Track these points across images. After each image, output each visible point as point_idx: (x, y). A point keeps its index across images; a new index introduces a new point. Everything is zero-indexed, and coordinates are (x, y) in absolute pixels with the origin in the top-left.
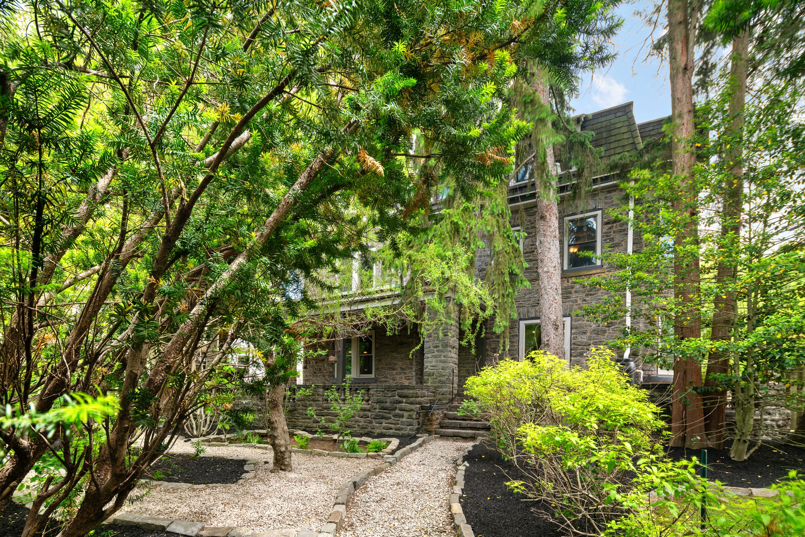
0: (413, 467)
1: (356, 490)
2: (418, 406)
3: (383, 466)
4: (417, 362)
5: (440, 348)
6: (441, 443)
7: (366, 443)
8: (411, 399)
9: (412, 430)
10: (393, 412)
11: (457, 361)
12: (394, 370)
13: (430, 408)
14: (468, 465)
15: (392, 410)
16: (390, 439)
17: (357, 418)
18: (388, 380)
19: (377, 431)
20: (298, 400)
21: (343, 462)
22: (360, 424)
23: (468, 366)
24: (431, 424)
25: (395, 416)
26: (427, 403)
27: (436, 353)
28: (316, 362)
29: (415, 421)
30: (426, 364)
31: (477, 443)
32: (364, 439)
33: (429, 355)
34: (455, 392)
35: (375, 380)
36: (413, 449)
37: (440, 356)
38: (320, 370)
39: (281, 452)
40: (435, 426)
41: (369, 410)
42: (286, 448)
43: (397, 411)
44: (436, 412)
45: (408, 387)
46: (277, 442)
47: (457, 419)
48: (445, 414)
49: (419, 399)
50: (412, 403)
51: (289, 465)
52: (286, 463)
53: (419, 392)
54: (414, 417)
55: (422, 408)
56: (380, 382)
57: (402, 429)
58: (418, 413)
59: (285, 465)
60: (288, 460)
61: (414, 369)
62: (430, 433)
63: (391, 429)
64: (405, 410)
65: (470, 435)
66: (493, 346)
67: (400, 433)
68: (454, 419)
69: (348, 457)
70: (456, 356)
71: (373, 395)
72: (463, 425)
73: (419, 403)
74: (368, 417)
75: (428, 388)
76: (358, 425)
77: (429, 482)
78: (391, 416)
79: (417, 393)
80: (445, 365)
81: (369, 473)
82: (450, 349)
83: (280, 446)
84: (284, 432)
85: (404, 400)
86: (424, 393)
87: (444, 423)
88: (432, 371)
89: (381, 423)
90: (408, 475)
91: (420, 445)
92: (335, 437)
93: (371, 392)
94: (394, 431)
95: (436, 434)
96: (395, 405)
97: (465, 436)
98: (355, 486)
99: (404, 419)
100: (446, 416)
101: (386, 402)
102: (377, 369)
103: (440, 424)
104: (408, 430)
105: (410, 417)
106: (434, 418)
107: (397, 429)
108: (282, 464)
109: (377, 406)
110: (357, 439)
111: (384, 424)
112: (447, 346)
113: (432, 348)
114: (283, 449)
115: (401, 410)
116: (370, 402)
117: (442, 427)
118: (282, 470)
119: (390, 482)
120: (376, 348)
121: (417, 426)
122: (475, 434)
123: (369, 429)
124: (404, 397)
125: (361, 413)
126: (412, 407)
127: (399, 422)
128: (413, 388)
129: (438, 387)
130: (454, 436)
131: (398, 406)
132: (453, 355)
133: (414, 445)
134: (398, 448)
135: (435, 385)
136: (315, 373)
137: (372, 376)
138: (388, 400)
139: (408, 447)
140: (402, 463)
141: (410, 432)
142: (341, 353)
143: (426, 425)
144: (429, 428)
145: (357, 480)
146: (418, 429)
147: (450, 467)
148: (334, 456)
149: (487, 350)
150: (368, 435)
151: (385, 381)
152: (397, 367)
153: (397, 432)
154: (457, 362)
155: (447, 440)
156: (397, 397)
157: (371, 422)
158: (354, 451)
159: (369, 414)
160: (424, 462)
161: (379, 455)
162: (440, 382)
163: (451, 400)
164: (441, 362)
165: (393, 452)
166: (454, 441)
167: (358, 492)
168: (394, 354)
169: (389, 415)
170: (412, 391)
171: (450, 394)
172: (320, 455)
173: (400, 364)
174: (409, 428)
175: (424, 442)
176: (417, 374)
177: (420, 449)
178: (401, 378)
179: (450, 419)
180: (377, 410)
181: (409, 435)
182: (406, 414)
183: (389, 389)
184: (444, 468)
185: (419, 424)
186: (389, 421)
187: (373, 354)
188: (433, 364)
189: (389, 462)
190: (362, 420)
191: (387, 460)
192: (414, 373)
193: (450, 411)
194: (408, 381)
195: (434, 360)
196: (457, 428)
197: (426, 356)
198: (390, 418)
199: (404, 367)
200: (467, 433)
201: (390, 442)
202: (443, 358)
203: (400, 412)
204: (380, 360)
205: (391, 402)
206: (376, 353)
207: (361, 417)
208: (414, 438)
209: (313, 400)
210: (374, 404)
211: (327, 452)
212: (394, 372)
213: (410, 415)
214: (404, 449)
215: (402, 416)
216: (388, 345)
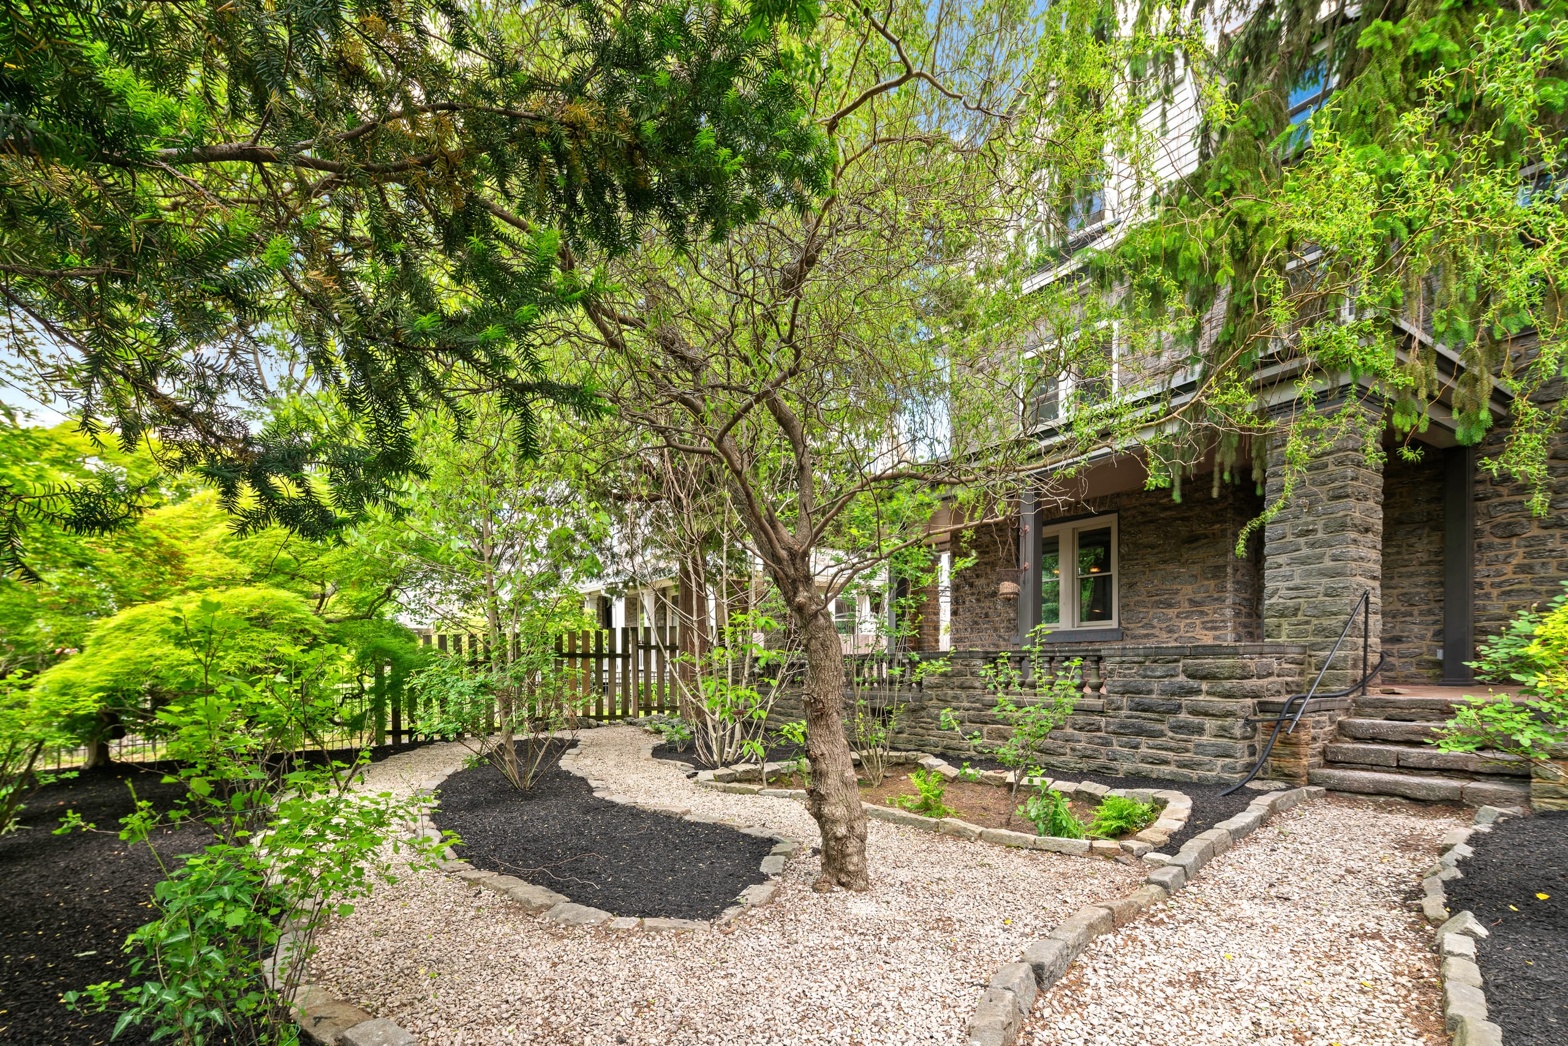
0: (1247, 909)
1: (1042, 991)
2: (1249, 701)
3: (1143, 895)
4: (1237, 582)
5: (1320, 535)
6: (1334, 813)
7: (1095, 801)
8: (1227, 684)
9: (1233, 770)
10: (1172, 719)
11: (1377, 569)
12: (1170, 606)
13: (1293, 707)
14: (1482, 932)
15: (1169, 712)
16: (1162, 794)
17: (1069, 730)
18: (1156, 632)
19: (1124, 767)
20: (929, 687)
21: (1017, 865)
22: (1078, 746)
23: (1405, 583)
24: (1295, 755)
25: (1177, 728)
26: (1279, 692)
27: (1305, 551)
28: (978, 600)
29: (1242, 745)
30: (1270, 586)
31: (1485, 828)
32: (1088, 786)
33: (1282, 559)
34: (1374, 659)
35: (1121, 634)
36: (1240, 835)
37: (1320, 558)
38: (987, 615)
39: (837, 839)
40: (1308, 759)
41: (1101, 713)
42: (851, 828)
43: (1183, 716)
44: (1310, 720)
45: (1215, 651)
46: (826, 810)
47: (1385, 741)
48: (1341, 725)
49: (1249, 684)
50: (1229, 695)
51: (860, 874)
52: (851, 868)
53: (1253, 664)
54: (1237, 732)
55: (1263, 707)
56: (1134, 637)
57: (1200, 764)
58: (1248, 722)
59: (848, 873)
60: (855, 859)
61: (1229, 601)
62: (1290, 779)
63: (1165, 762)
64: (1206, 714)
65: (1442, 794)
66: (1502, 518)
67: (1194, 775)
68: (1374, 740)
69: (1035, 848)
70: (1375, 555)
71: (1111, 672)
72: (1412, 762)
73: (1254, 694)
74: (1099, 729)
75: (1279, 652)
76: (1073, 750)
77: (1324, 991)
78: (1164, 727)
79: (1244, 667)
80: (1338, 583)
81: (1091, 927)
82: (1354, 535)
83: (835, 822)
84: (845, 784)
85: (1205, 686)
86: (1269, 665)
87: (1340, 750)
88: (1290, 603)
89: (1136, 747)
90: (1232, 944)
91: (1263, 822)
92: (1010, 777)
93: (1107, 665)
94: (1173, 768)
95: (1310, 783)
96: (1176, 700)
97: (1421, 794)
98: (1039, 980)
99: (1205, 739)
100: (1342, 730)
101: (1150, 692)
102: (1123, 607)
103: (1324, 753)
104: (1216, 770)
105: (1223, 732)
106: (1304, 736)
107: (1182, 765)
108: (841, 870)
109: (1125, 701)
110: (1070, 786)
111: (1143, 750)
112: (1343, 527)
113: (1290, 538)
114: (841, 831)
115: (1194, 712)
116: (1103, 691)
117: (1331, 763)
118: (842, 884)
119: (1166, 966)
120: (1121, 557)
121: (1247, 759)
122: (1462, 791)
123: (1102, 761)
124: (1204, 678)
125: (1081, 719)
126: (1231, 704)
127: (1190, 746)
128: (1234, 652)
129: (1313, 646)
130: (1380, 794)
131: (1185, 701)
132: (1364, 552)
133: (1240, 820)
134: (1191, 829)
135: (1302, 641)
136: (976, 623)
137: (1113, 624)
138: (1155, 686)
139: (1223, 828)
140: (1207, 887)
141: (1226, 776)
142: (1030, 574)
143: (1278, 756)
144: (1288, 765)
145: (1048, 956)
146: (1250, 767)
147: (1395, 921)
148: (995, 841)
149: (1478, 532)
150: (1100, 775)
151: (1147, 636)
152: (1179, 598)
153: (1185, 771)
154: (1378, 573)
155: (1353, 804)
156: (1182, 678)
157: (1107, 743)
158: (1057, 830)
159: (1103, 721)
160: (1285, 889)
161: (1128, 850)
162: (1320, 631)
163: (1362, 684)
164: (1323, 573)
165: (1172, 845)
166: (1379, 807)
167: (1049, 1004)
168: (1170, 567)
169: (1159, 727)
170: (1229, 662)
171: (1355, 666)
172: (958, 834)
173: (1188, 590)
174: (1220, 762)
175: (1273, 809)
176: (1237, 614)
177: (1266, 835)
178: (1192, 626)
179: (1357, 739)
180: (1124, 713)
181: (1220, 784)
182: (1210, 724)
183: (1157, 655)
184: (1371, 926)
185: (1252, 753)
186: (1159, 741)
187: (1114, 571)
188: (1297, 581)
189: (1162, 884)
190: (1083, 736)
191: (1155, 876)
192: (1229, 613)
193: (1358, 714)
194: (1211, 633)
195: (1298, 570)
196: (1386, 768)
197: (1270, 560)
198: (1162, 734)
199: (1198, 597)
200: (1431, 788)
201: (1163, 804)
202: (1328, 563)
203: (1191, 718)
204: (1131, 586)
205: (1163, 692)
206: (1121, 568)
207: (1081, 729)
208: (1239, 796)
209: (962, 687)
210: (1115, 697)
211: (978, 829)
212: (1172, 612)
213: (1222, 728)
214: (1209, 836)
215: (1200, 730)
216: (1152, 547)
